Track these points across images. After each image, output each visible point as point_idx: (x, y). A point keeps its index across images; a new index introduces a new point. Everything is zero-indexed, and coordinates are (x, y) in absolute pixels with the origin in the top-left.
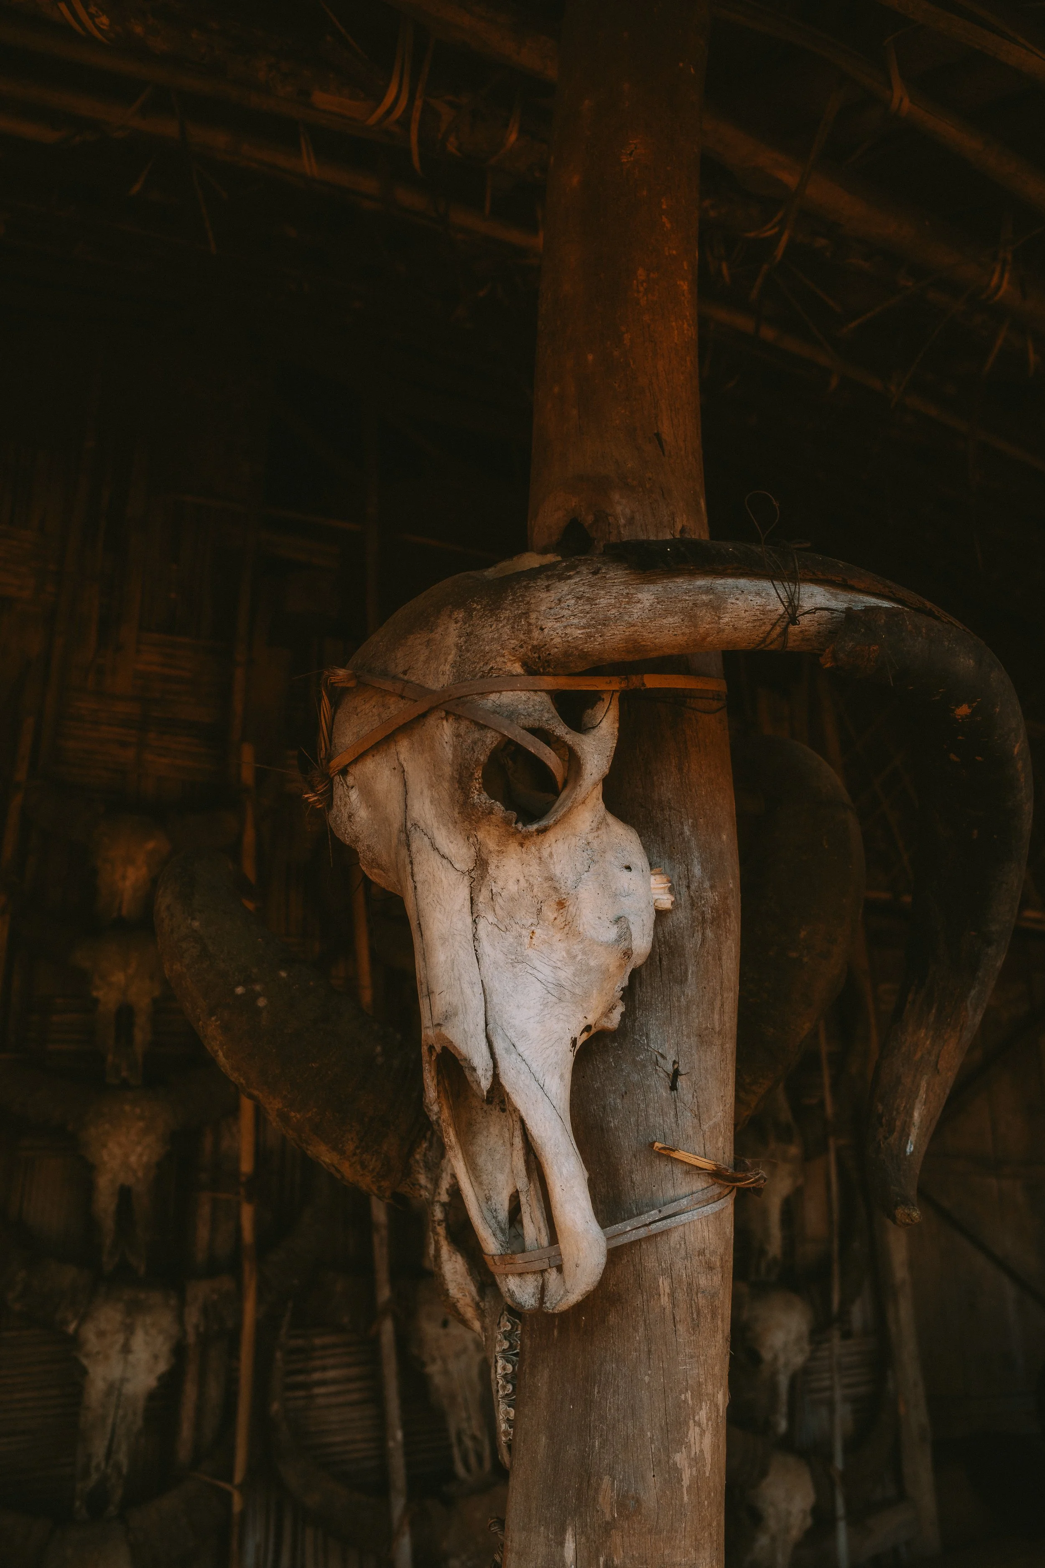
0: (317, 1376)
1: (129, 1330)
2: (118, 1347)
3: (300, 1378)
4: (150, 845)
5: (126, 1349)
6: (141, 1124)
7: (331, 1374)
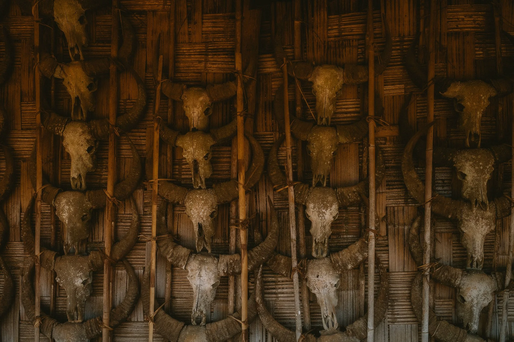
0: (279, 290)
1: (200, 269)
2: (197, 275)
3: (274, 291)
4: (201, 99)
5: (200, 276)
6: (203, 202)
7: (285, 290)
